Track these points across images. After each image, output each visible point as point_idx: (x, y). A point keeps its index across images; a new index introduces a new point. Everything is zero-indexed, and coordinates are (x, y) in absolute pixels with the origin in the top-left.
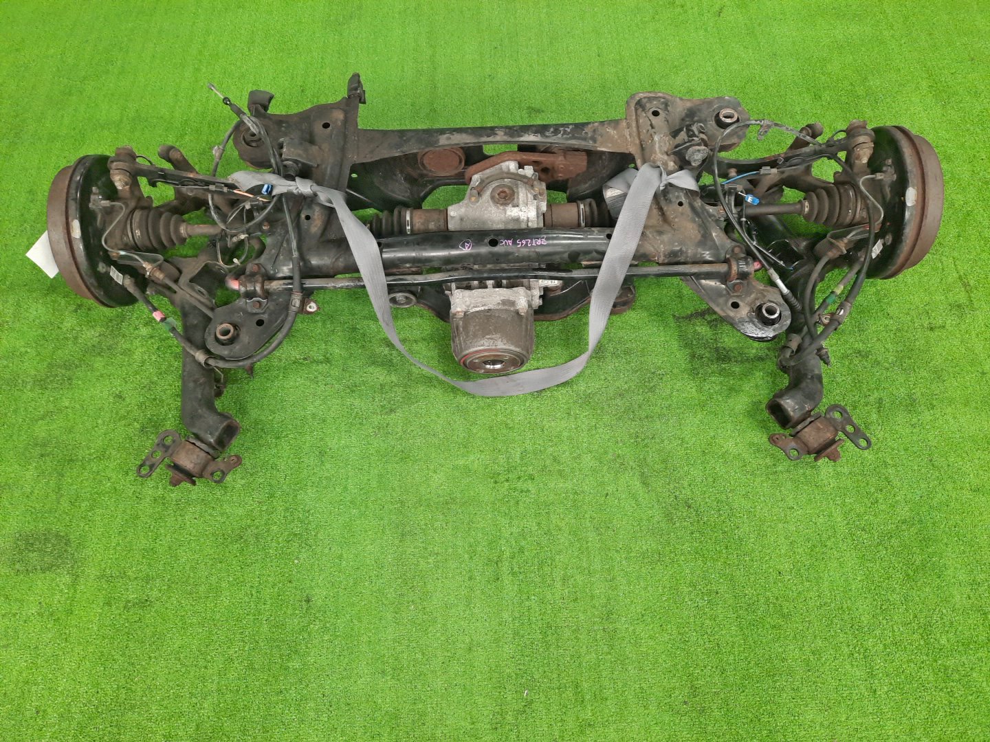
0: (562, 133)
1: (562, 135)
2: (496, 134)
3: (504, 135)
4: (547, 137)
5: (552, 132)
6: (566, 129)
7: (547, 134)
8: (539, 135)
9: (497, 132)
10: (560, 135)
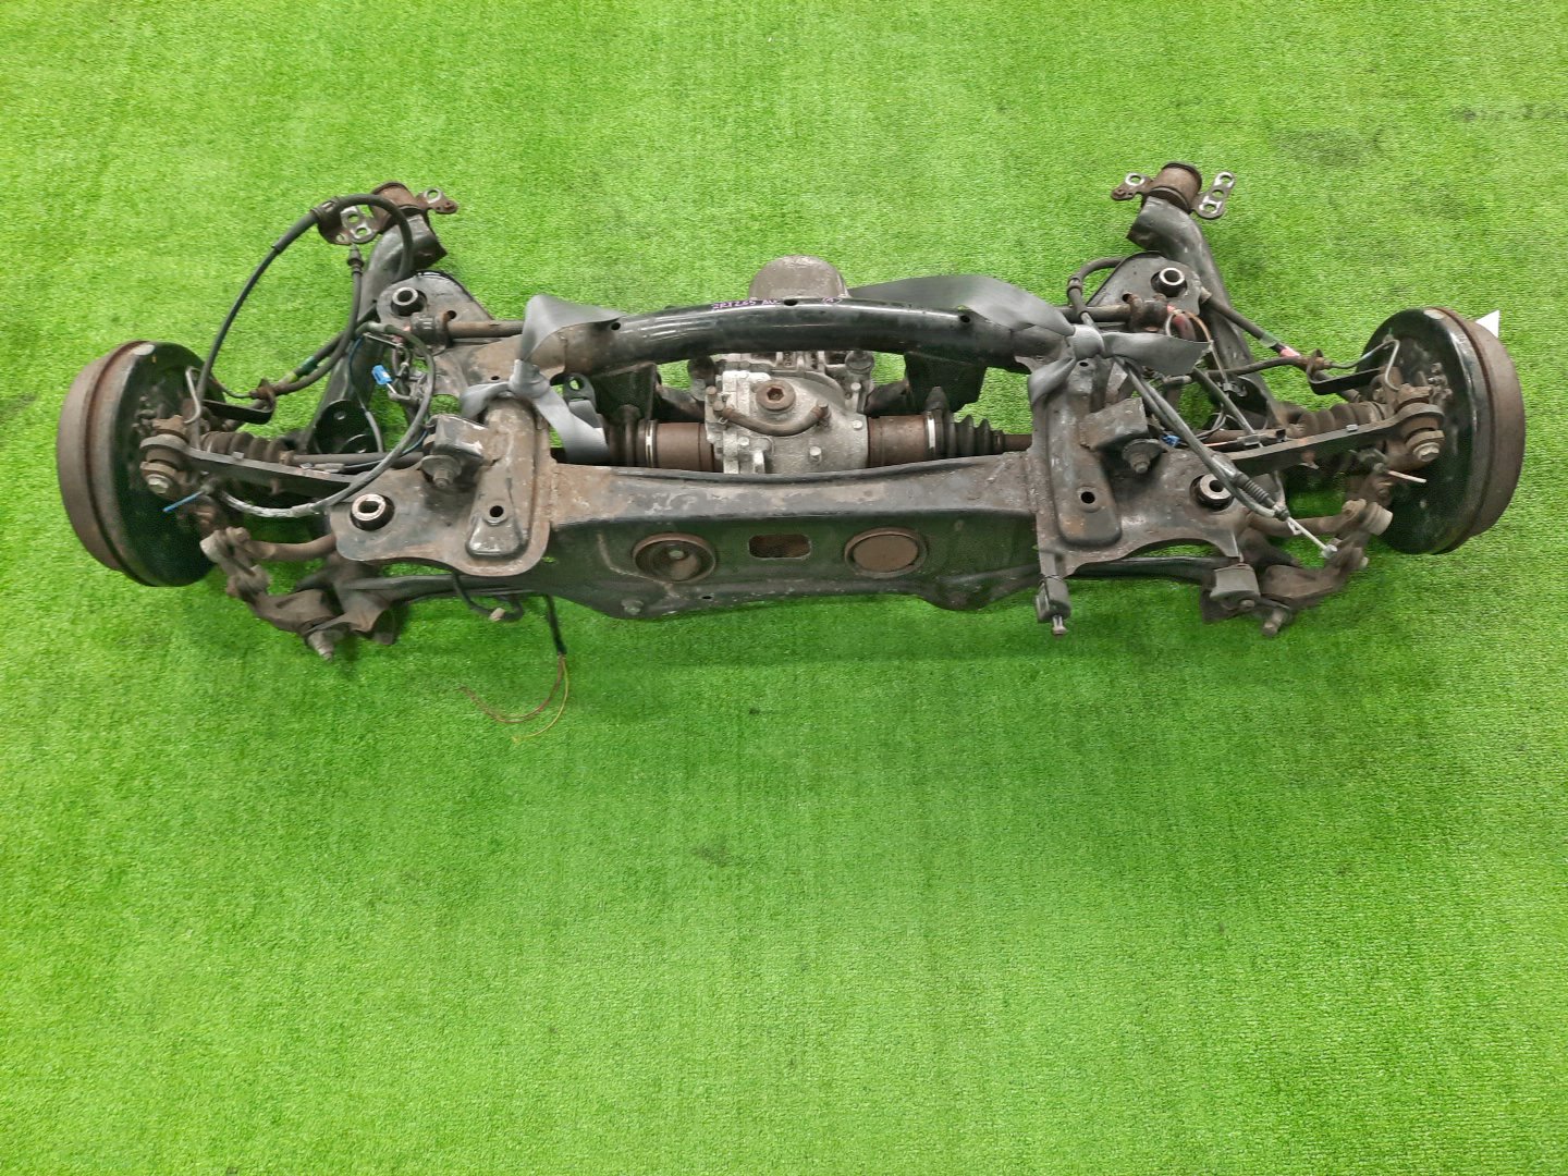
0: (668, 502)
1: (668, 497)
2: (783, 500)
3: (770, 498)
4: (696, 494)
5: (685, 502)
6: (660, 508)
7: (694, 499)
8: (709, 498)
9: (782, 503)
10: (673, 496)
